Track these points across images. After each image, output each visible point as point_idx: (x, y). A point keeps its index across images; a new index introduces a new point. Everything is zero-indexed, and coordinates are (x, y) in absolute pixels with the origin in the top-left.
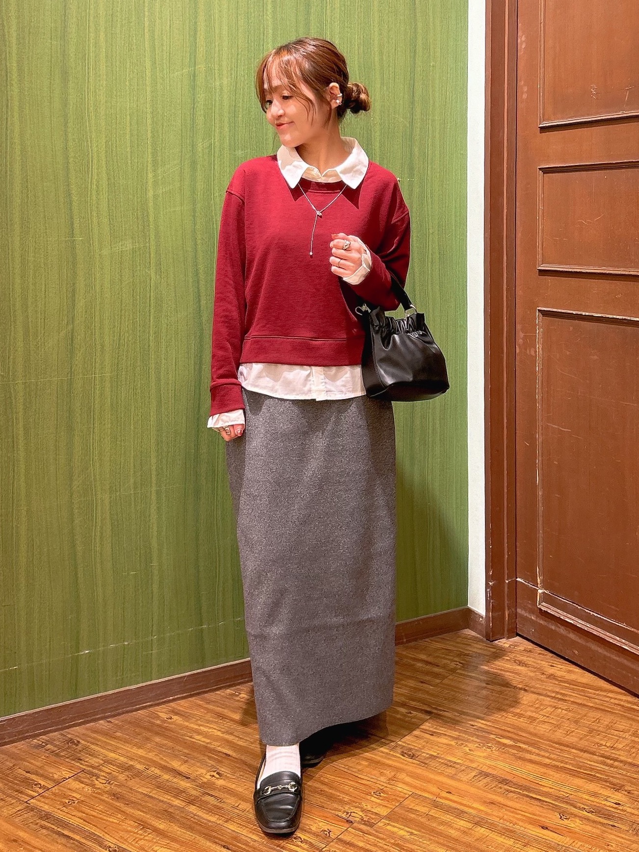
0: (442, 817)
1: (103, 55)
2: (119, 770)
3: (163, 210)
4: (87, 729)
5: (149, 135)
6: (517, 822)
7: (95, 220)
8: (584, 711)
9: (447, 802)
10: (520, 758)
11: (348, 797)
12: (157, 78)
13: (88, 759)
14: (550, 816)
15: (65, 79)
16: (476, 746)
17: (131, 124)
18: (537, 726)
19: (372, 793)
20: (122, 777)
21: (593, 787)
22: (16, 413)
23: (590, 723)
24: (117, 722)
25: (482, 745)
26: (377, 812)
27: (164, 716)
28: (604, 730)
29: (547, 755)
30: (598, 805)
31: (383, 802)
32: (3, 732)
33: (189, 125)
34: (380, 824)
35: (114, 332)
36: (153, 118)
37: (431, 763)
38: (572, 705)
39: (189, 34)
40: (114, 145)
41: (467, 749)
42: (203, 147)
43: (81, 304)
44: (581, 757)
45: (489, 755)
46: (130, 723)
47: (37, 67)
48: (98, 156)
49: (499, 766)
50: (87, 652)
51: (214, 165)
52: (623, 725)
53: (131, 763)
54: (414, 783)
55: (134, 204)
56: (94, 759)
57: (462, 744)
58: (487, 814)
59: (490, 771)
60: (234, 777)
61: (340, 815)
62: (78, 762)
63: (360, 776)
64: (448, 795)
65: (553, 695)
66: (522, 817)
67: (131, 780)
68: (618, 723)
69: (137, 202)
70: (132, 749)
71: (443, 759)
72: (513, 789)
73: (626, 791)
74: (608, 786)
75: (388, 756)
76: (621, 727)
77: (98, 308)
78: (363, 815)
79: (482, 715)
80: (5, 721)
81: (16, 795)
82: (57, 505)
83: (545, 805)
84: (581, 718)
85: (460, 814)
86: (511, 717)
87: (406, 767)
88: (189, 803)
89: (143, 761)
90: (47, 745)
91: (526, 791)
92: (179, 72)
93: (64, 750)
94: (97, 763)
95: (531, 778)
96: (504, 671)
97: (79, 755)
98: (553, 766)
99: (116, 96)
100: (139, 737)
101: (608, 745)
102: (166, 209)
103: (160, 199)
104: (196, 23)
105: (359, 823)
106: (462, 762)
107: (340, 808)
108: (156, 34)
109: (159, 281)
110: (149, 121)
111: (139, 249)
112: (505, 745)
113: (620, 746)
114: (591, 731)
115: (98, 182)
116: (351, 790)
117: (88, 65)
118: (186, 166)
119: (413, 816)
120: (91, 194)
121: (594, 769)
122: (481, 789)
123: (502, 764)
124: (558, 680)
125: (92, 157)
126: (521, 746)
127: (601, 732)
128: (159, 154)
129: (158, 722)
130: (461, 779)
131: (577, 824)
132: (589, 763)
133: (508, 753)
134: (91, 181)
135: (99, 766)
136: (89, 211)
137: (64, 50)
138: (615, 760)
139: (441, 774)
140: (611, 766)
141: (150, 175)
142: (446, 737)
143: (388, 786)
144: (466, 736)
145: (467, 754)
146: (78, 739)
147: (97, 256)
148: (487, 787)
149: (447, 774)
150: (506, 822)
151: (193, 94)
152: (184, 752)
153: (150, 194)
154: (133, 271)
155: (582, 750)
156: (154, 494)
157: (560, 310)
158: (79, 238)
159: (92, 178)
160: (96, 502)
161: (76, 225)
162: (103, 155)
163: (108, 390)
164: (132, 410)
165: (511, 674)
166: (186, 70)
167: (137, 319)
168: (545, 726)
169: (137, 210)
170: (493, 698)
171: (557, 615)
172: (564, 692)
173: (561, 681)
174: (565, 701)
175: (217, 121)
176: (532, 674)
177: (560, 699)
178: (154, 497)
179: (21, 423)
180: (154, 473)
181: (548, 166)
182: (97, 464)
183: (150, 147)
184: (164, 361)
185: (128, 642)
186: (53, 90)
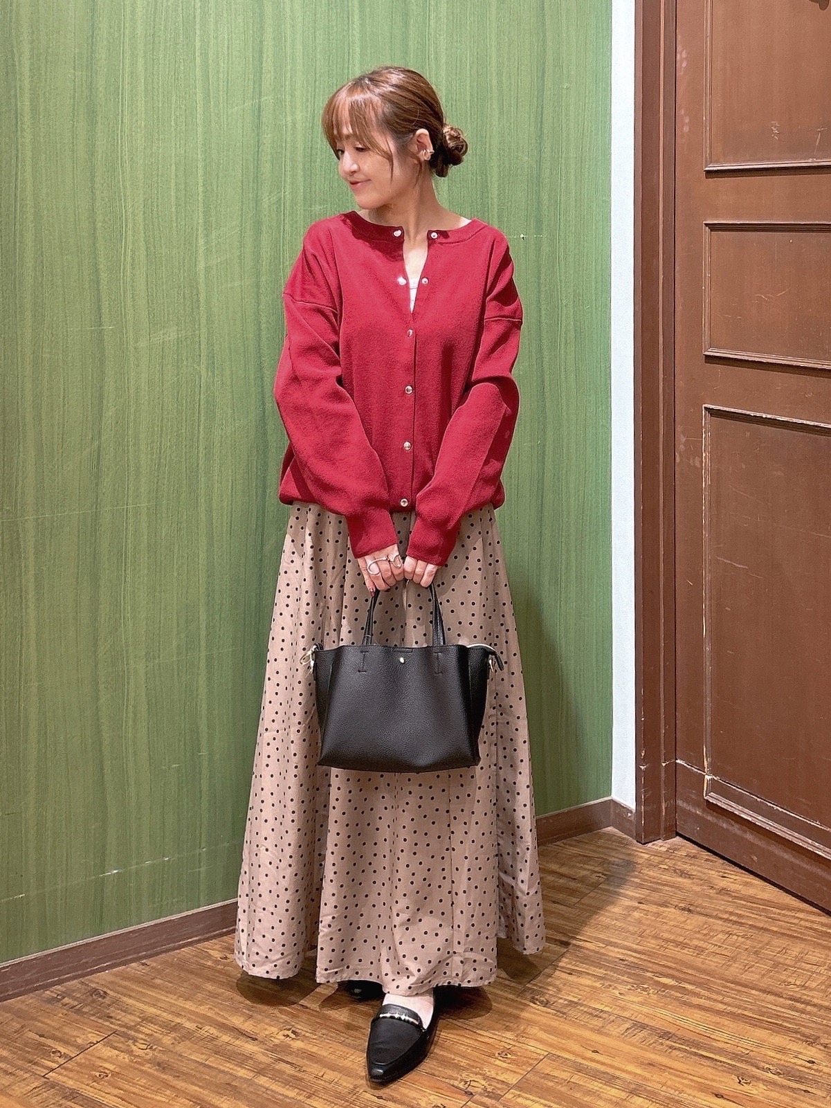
0: (588, 1085)
1: (141, 87)
2: (163, 1030)
3: (218, 286)
4: (116, 975)
5: (201, 189)
6: (685, 1089)
7: (129, 302)
8: (765, 937)
9: (593, 1065)
10: (685, 1003)
11: (465, 1061)
12: (211, 115)
13: (120, 1017)
14: (726, 1080)
16: (629, 987)
17: (176, 176)
18: (706, 959)
19: (497, 1055)
20: (167, 1040)
21: (778, 1040)
22: (25, 558)
23: (775, 954)
24: (154, 964)
25: (635, 986)
26: (504, 1080)
27: (217, 955)
28: (792, 963)
29: (720, 998)
30: (787, 1064)
31: (510, 1065)
32: (5, 983)
33: (252, 175)
34: (509, 1096)
35: (152, 449)
36: (205, 167)
37: (570, 1012)
38: (751, 930)
39: (253, 56)
40: (155, 204)
41: (617, 992)
42: (270, 203)
43: (109, 413)
44: (763, 1001)
45: (645, 1000)
46: (172, 965)
48: (134, 219)
49: (659, 1015)
50: (115, 871)
51: (284, 226)
52: (816, 955)
53: (178, 1020)
54: (550, 1040)
55: (179, 280)
56: (129, 1016)
57: (610, 986)
58: (645, 1079)
59: (646, 1021)
60: (315, 1037)
61: (455, 1084)
62: (107, 1021)
63: (478, 1032)
64: (595, 1056)
65: (726, 916)
66: (690, 1083)
67: (179, 1043)
68: (810, 953)
69: (184, 277)
70: (175, 1000)
71: (585, 1006)
72: (678, 1045)
73: (822, 1044)
74: (799, 1039)
75: (515, 1004)
76: (814, 959)
77: (132, 417)
78: (486, 1085)
79: (635, 946)
80: (7, 967)
81: (29, 1066)
82: (77, 678)
83: (719, 1066)
84: (763, 948)
85: (610, 1080)
86: (672, 948)
87: (538, 1018)
88: (258, 1073)
89: (193, 1017)
90: (64, 998)
91: (694, 1046)
92: (239, 107)
93: (87, 1005)
94: (132, 1021)
95: (700, 1029)
96: (661, 884)
97: (108, 1011)
98: (728, 1013)
99: (158, 140)
100: (185, 985)
101: (798, 983)
102: (222, 287)
103: (214, 272)
104: (261, 42)
105: (481, 1094)
106: (610, 1010)
107: (456, 1075)
108: (210, 58)
109: (211, 380)
110: (200, 172)
111: (186, 338)
112: (665, 986)
113: (814, 985)
114: (776, 965)
115: (133, 252)
116: (468, 1051)
118: (248, 227)
119: (551, 1084)
120: (124, 269)
121: (780, 1016)
122: (636, 1046)
123: (663, 1011)
124: (732, 897)
125: (126, 220)
126: (686, 987)
127: (788, 965)
128: (213, 213)
129: (209, 963)
130: (611, 1033)
131: (761, 1090)
132: (774, 1007)
133: (670, 996)
134: (125, 251)
135: (135, 1026)
136: (122, 291)
137: (91, 83)
138: (807, 1003)
139: (585, 1027)
140: (803, 1012)
141: (201, 241)
142: (590, 977)
143: (517, 1044)
144: (615, 975)
145: (616, 999)
146: (105, 990)
147: (132, 350)
148: (644, 1043)
149: (592, 1026)
150: (669, 1089)
151: (258, 135)
152: (246, 1004)
153: (201, 265)
154: (178, 366)
155: (764, 991)
156: (203, 661)
157: (733, 410)
158: (108, 327)
159: (125, 248)
160: (128, 672)
161: (105, 310)
162: (140, 217)
163: (144, 525)
164: (176, 551)
165: (670, 889)
166: (248, 104)
167: (183, 431)
168: (717, 959)
169: (184, 287)
170: (648, 922)
171: (730, 809)
172: (739, 912)
173: (736, 897)
174: (741, 924)
175: (288, 168)
176: (698, 889)
177: (735, 923)
178: (203, 664)
179: (32, 572)
180: (203, 633)
181: (716, 222)
182: (130, 624)
183: (201, 205)
184: (216, 485)
185: (168, 857)
186: (77, 135)
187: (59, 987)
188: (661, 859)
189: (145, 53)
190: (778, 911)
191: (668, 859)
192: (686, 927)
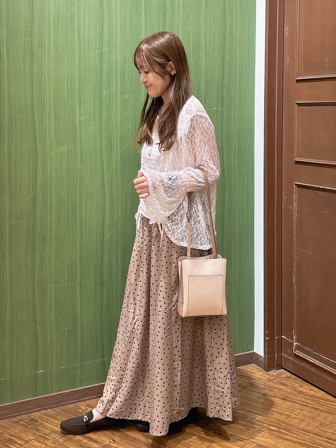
1: (52, 44)
2: (60, 436)
3: (84, 129)
4: (42, 414)
5: (77, 87)
7: (48, 135)
8: (318, 412)
10: (280, 438)
12: (81, 56)
13: (42, 430)
15: (32, 59)
17: (67, 82)
18: (291, 420)
20: (61, 440)
22: (5, 240)
23: (321, 419)
24: (58, 410)
27: (83, 408)
28: (329, 424)
29: (296, 436)
33: (99, 82)
35: (57, 196)
36: (79, 78)
38: (310, 409)
39: (99, 31)
40: (58, 94)
41: (251, 432)
42: (106, 93)
43: (40, 181)
44: (315, 438)
45: (263, 435)
46: (65, 411)
47: (17, 52)
48: (50, 100)
50: (42, 371)
51: (113, 103)
55: (68, 126)
56: (46, 430)
57: (248, 429)
62: (37, 431)
65: (301, 403)
67: (66, 442)
69: (70, 124)
71: (237, 436)
77: (49, 182)
79: (260, 413)
82: (26, 290)
84: (316, 417)
86: (276, 414)
90: (20, 421)
92: (93, 53)
93: (30, 424)
94: (47, 432)
96: (273, 388)
97: (38, 428)
99: (59, 66)
101: (331, 432)
102: (86, 128)
103: (83, 122)
104: (103, 25)
106: (247, 439)
108: (81, 32)
109: (82, 168)
110: (77, 80)
111: (71, 150)
112: (273, 430)
114: (322, 424)
115: (49, 114)
117: (45, 50)
118: (97, 104)
120: (46, 120)
123: (270, 440)
124: (304, 395)
125: (46, 100)
126: (281, 431)
127: (327, 424)
128: (83, 98)
129: (80, 411)
133: (274, 434)
135: (49, 434)
136: (44, 130)
137: (32, 42)
138: (334, 440)
141: (77, 110)
142: (240, 425)
144: (251, 425)
145: (251, 434)
146: (37, 419)
147: (49, 155)
151: (101, 65)
153: (78, 120)
154: (68, 162)
155: (315, 434)
156: (78, 285)
157: (307, 185)
158: (39, 145)
159: (46, 112)
160: (47, 289)
161: (38, 138)
162: (52, 99)
163: (54, 227)
164: (67, 239)
165: (277, 390)
166: (97, 51)
167: (70, 189)
168: (296, 420)
169: (70, 129)
170: (266, 404)
171: (304, 358)
172: (307, 401)
173: (306, 395)
174: (307, 406)
175: (114, 79)
176: (289, 391)
177: (305, 406)
178: (78, 287)
179: (8, 246)
180: (78, 273)
181: (300, 102)
182: (48, 268)
183: (77, 94)
184: (84, 212)
185: (64, 366)
186: (26, 64)
187: (19, 417)
188: (274, 378)
189: (54, 30)
190: (324, 402)
191: (277, 378)
192: (283, 406)
